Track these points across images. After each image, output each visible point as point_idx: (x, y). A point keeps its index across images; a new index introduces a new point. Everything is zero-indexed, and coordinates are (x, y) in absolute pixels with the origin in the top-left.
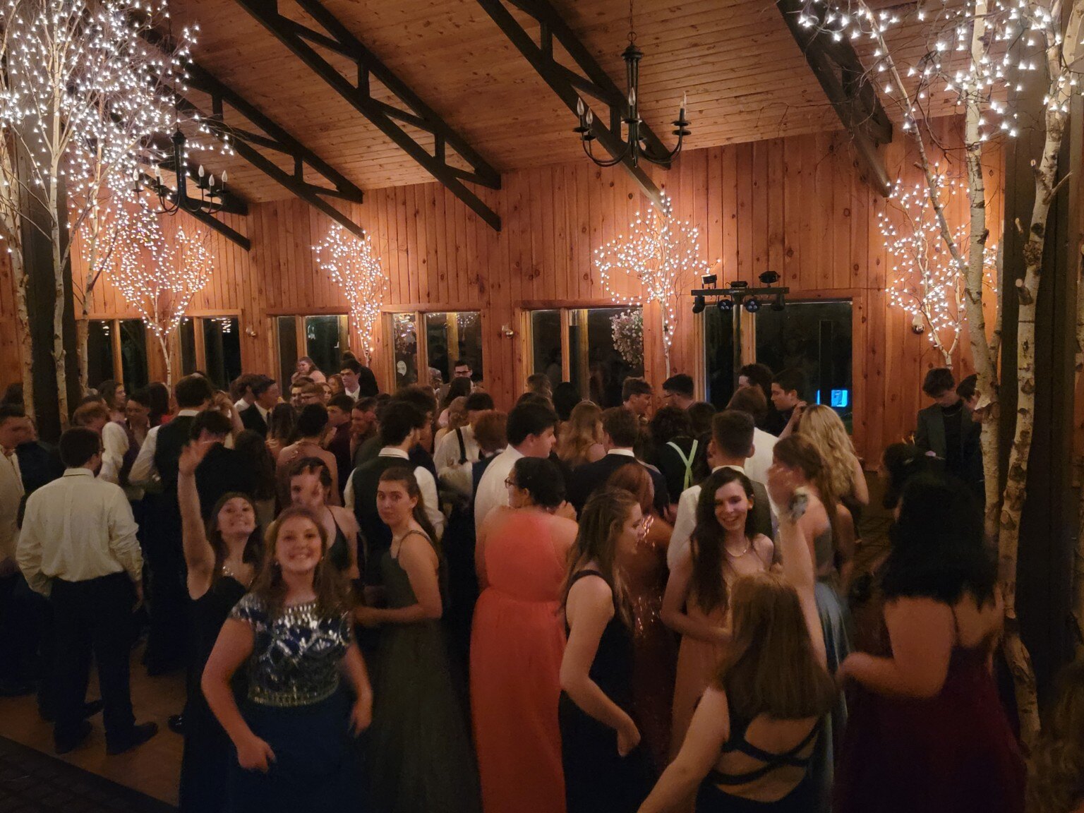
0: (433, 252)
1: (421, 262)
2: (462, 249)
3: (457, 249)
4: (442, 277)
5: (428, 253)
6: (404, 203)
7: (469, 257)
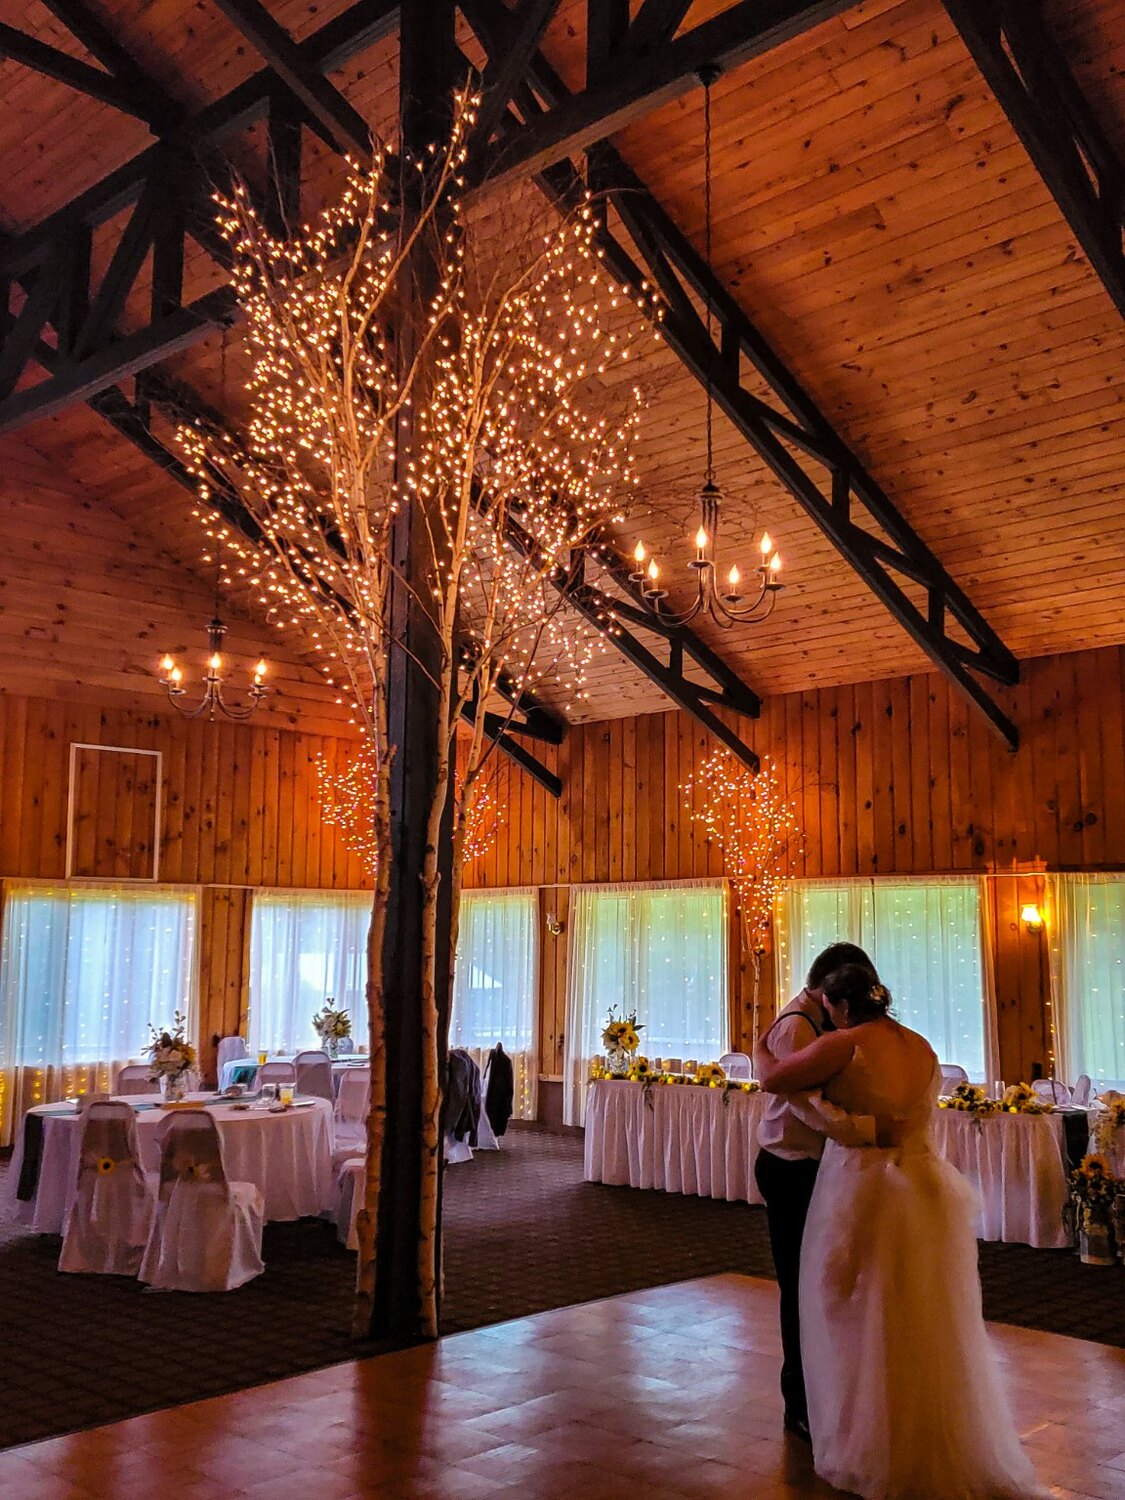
0: (885, 790)
1: (861, 805)
2: (942, 782)
3: (932, 783)
4: (902, 830)
5: (877, 791)
6: (834, 713)
7: (955, 797)
